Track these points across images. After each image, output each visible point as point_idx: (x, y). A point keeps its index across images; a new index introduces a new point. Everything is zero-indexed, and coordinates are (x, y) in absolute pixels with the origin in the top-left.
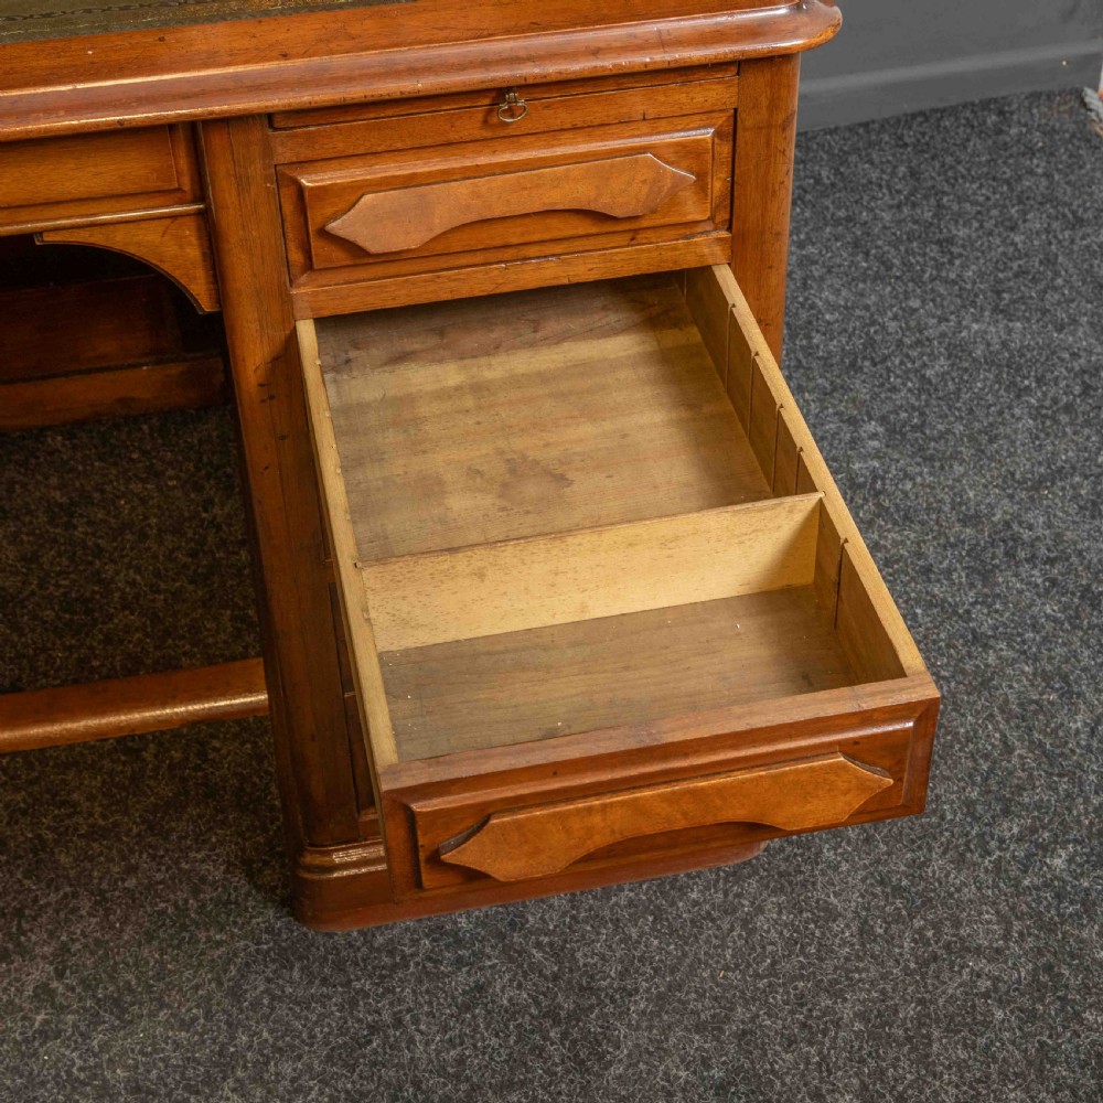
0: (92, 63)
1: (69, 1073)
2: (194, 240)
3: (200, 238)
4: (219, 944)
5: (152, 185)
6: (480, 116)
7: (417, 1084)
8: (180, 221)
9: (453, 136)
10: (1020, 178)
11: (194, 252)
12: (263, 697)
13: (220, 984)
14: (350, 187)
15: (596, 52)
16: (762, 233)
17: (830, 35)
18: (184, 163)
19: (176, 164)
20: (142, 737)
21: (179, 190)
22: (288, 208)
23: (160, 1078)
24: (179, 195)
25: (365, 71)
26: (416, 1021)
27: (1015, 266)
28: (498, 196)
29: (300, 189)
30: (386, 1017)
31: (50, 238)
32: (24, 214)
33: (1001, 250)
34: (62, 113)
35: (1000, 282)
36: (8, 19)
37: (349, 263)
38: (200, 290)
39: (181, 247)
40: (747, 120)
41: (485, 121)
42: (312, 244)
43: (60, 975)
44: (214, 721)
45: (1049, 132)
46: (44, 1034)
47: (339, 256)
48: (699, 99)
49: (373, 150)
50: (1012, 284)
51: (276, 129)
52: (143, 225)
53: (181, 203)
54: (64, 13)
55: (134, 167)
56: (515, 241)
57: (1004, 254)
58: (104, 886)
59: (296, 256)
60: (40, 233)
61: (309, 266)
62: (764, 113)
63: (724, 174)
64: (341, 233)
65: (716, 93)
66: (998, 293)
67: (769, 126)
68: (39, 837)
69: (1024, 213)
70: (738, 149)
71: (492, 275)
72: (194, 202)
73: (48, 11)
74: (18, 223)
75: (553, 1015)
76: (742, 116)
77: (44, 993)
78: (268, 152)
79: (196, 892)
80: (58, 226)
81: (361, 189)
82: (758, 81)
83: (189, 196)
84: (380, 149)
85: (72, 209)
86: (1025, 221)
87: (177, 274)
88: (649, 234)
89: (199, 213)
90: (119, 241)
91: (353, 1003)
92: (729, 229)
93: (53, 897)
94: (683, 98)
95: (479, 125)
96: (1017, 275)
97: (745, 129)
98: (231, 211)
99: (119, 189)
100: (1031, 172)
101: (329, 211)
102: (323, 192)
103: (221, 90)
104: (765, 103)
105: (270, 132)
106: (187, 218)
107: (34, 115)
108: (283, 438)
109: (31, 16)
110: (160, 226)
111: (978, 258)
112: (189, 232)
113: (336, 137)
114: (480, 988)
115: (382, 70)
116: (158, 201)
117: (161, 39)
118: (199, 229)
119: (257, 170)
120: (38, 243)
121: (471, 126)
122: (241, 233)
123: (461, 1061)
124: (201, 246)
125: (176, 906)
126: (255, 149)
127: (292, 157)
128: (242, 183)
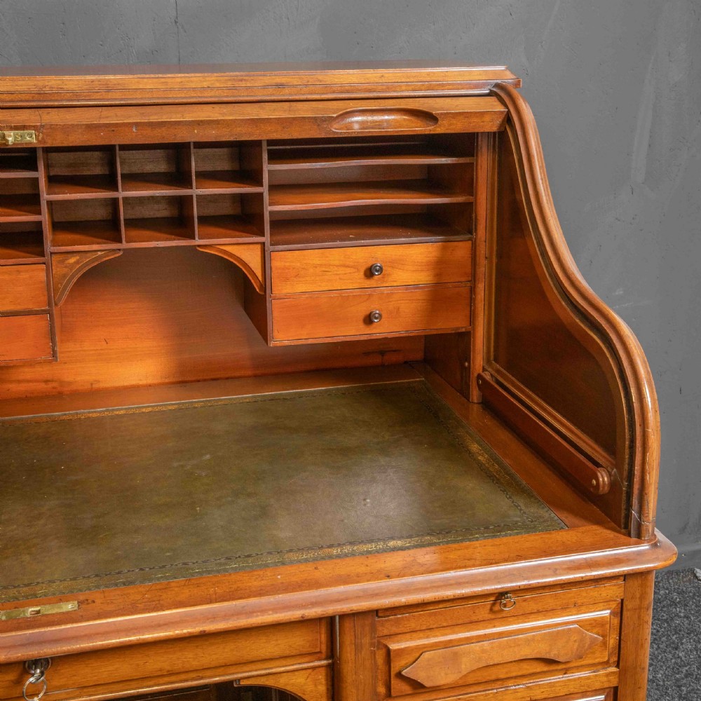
0: (282, 583)
2: (323, 681)
3: (327, 680)
5: (305, 650)
6: (489, 607)
8: (317, 670)
9: (474, 618)
10: (672, 619)
11: (322, 688)
14: (416, 648)
16: (635, 668)
17: (675, 559)
18: (324, 637)
19: (320, 638)
21: (320, 652)
22: (380, 661)
24: (319, 655)
25: (435, 585)
27: (684, 670)
28: (496, 652)
29: (388, 651)
31: (243, 683)
32: (232, 670)
33: (673, 661)
34: (271, 612)
35: (677, 680)
36: (227, 558)
37: (410, 692)
39: (316, 686)
40: (629, 605)
41: (491, 610)
42: (392, 682)
45: (681, 593)
47: (406, 688)
48: (604, 594)
49: (431, 627)
50: (684, 681)
51: (379, 617)
52: (296, 673)
53: (320, 659)
54: (257, 555)
55: (298, 641)
56: (502, 676)
57: (675, 663)
59: (382, 690)
60: (239, 680)
61: (388, 695)
62: (638, 602)
63: (615, 635)
64: (409, 675)
65: (613, 591)
66: (679, 687)
67: (640, 608)
69: (681, 639)
70: (624, 621)
71: (489, 697)
72: (326, 659)
73: (248, 553)
74: (227, 675)
76: (625, 603)
78: (374, 630)
80: (250, 676)
81: (422, 650)
82: (634, 584)
83: (324, 656)
84: (434, 626)
85: (259, 665)
86: (682, 644)
88: (574, 671)
89: (328, 666)
90: (283, 683)
92: (618, 666)
94: (595, 594)
95: (488, 611)
96: (686, 676)
97: (628, 610)
98: (350, 665)
99: (287, 653)
100: (677, 615)
101: (403, 663)
102: (401, 653)
103: (357, 597)
104: (638, 596)
105: (377, 619)
106: (320, 669)
107: (255, 614)
109: (239, 557)
110: (306, 673)
111: (661, 666)
112: (321, 677)
113: (412, 620)
115: (442, 584)
116: (306, 659)
117: (316, 568)
118: (327, 675)
119: (366, 640)
120: (235, 686)
121: (484, 613)
122: (354, 676)
124: (327, 684)
126: (367, 629)
127: (386, 632)
128: (358, 648)
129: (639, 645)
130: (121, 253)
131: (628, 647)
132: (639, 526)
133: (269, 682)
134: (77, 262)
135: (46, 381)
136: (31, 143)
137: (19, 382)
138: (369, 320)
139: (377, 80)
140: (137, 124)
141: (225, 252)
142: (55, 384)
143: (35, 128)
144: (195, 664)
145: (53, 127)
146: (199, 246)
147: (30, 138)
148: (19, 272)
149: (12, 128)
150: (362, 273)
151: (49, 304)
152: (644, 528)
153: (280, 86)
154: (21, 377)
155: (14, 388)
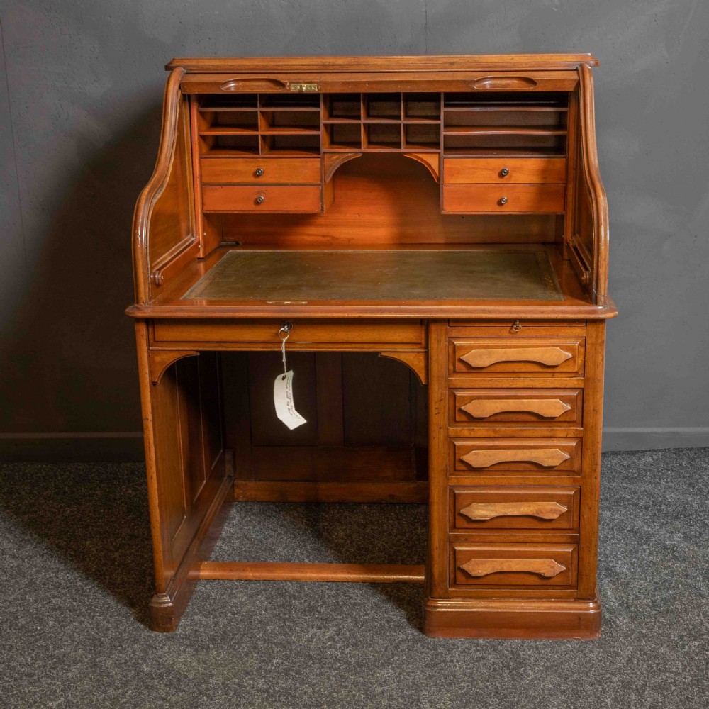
1: (336, 657)
2: (423, 361)
3: (425, 360)
4: (393, 635)
5: (414, 341)
6: (509, 329)
7: (454, 676)
9: (500, 335)
11: (422, 364)
12: (423, 577)
13: (391, 644)
14: (469, 347)
15: (542, 313)
16: (595, 379)
18: (423, 336)
19: (421, 336)
20: (378, 584)
21: (420, 344)
22: (451, 351)
23: (366, 663)
24: (420, 346)
25: (477, 311)
26: (458, 662)
28: (512, 354)
29: (454, 345)
30: (448, 659)
31: (383, 354)
32: (377, 346)
34: (393, 313)
36: (383, 296)
37: (467, 371)
38: (422, 376)
39: (419, 362)
40: (589, 341)
41: (510, 331)
42: (456, 363)
43: (338, 635)
44: (404, 582)
46: (329, 648)
47: (463, 368)
48: (574, 332)
49: (476, 336)
51: (450, 326)
52: (409, 354)
53: (421, 348)
54: (398, 297)
55: (410, 334)
56: (517, 371)
58: (357, 617)
59: (451, 367)
60: (381, 352)
61: (455, 372)
62: (594, 340)
63: (582, 357)
64: (464, 359)
65: (579, 331)
67: (597, 344)
68: (337, 602)
70: (586, 350)
71: (509, 381)
72: (424, 348)
73: (394, 296)
74: (374, 348)
75: (508, 668)
76: (587, 339)
77: (331, 638)
78: (447, 333)
79: (388, 622)
80: (386, 351)
81: (472, 347)
82: (592, 329)
83: (423, 346)
84: (479, 336)
85: (390, 346)
87: (416, 371)
88: (558, 375)
89: (425, 352)
90: (402, 358)
91: (436, 655)
92: (584, 377)
93: (339, 617)
94: (569, 331)
95: (508, 332)
97: (588, 344)
98: (434, 350)
99: (405, 341)
101: (462, 354)
102: (461, 347)
104: (594, 336)
105: (448, 327)
106: (421, 353)
108: (440, 428)
109: (389, 297)
110: (414, 354)
112: (422, 357)
113: (467, 331)
114: (483, 658)
115: (481, 311)
116: (415, 347)
118: (424, 357)
119: (443, 338)
120: (379, 356)
121: (505, 332)
122: (436, 357)
123: (472, 673)
124: (425, 362)
125: (381, 624)
126: (443, 332)
127: (453, 335)
128: (439, 341)
129: (596, 365)
130: (361, 155)
131: (590, 366)
132: (596, 297)
133: (395, 356)
134: (338, 159)
135: (324, 236)
136: (314, 91)
137: (309, 235)
138: (500, 203)
139: (508, 61)
140: (368, 82)
141: (419, 158)
142: (329, 239)
143: (317, 83)
144: (359, 339)
145: (326, 83)
146: (404, 153)
147: (315, 89)
148: (307, 162)
149: (305, 83)
150: (497, 174)
151: (321, 181)
152: (598, 299)
153: (452, 63)
154: (311, 233)
155: (306, 238)
